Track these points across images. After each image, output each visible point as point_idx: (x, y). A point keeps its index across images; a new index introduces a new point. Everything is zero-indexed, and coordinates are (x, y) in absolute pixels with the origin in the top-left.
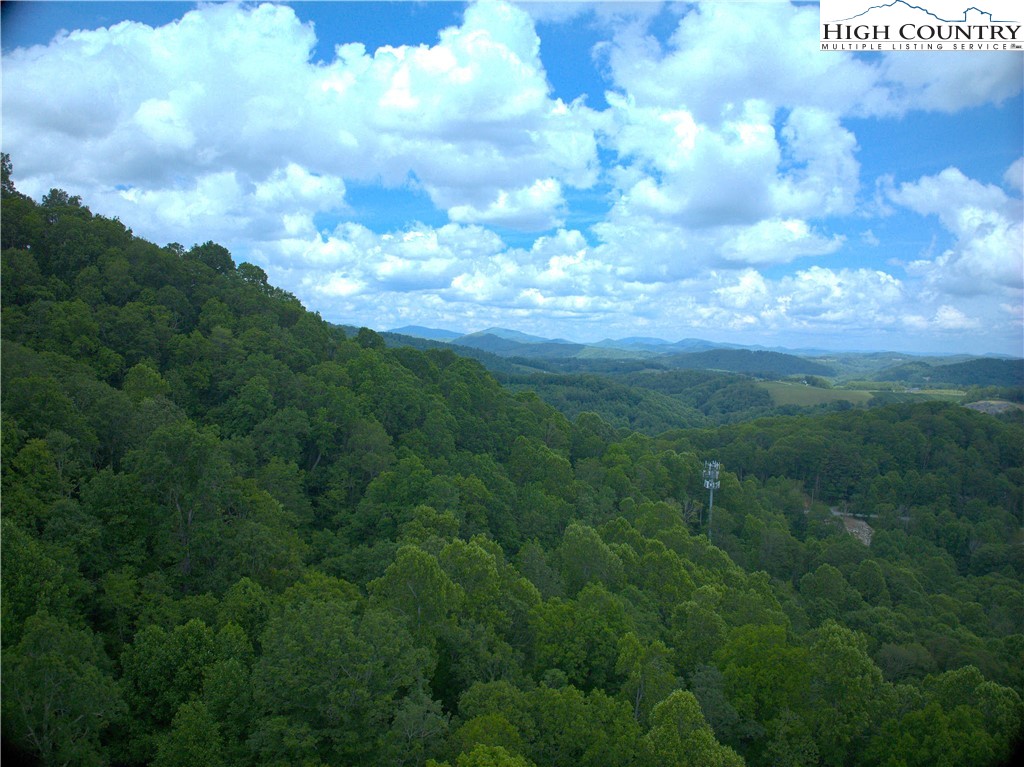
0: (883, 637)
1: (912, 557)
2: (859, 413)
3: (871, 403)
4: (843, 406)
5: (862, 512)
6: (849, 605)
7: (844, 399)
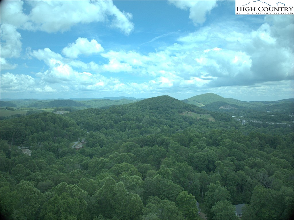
0: (38, 181)
1: (43, 156)
2: (24, 117)
3: (27, 114)
4: (19, 116)
5: (27, 146)
6: (27, 174)
7: (19, 113)
